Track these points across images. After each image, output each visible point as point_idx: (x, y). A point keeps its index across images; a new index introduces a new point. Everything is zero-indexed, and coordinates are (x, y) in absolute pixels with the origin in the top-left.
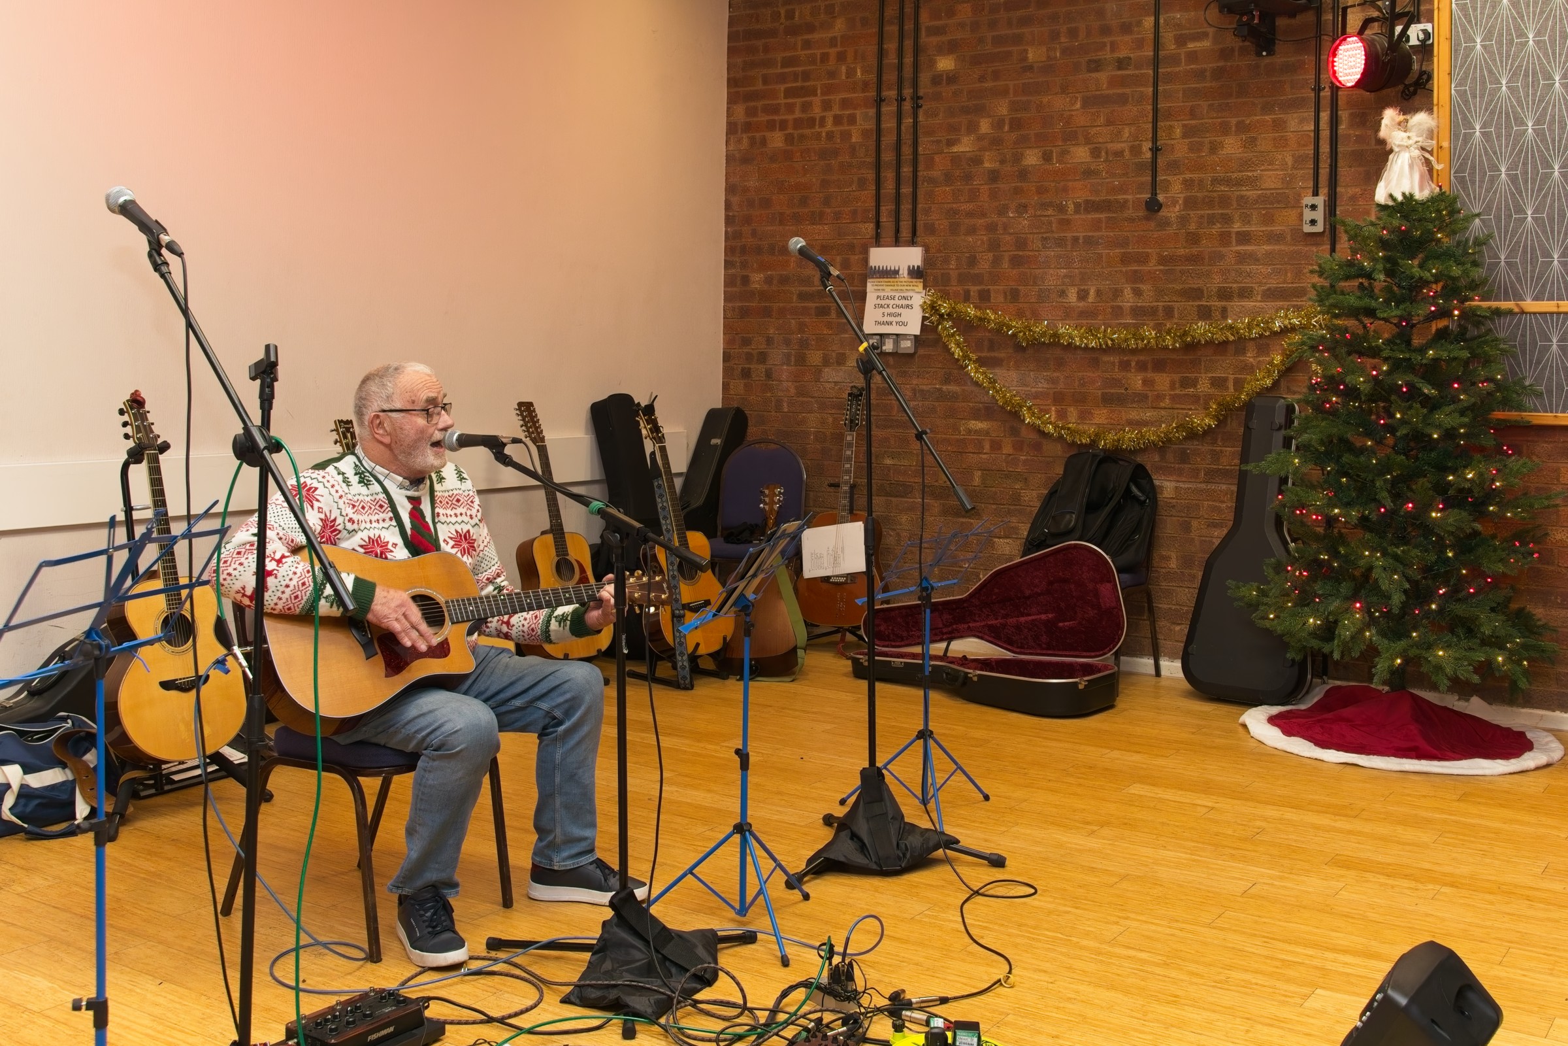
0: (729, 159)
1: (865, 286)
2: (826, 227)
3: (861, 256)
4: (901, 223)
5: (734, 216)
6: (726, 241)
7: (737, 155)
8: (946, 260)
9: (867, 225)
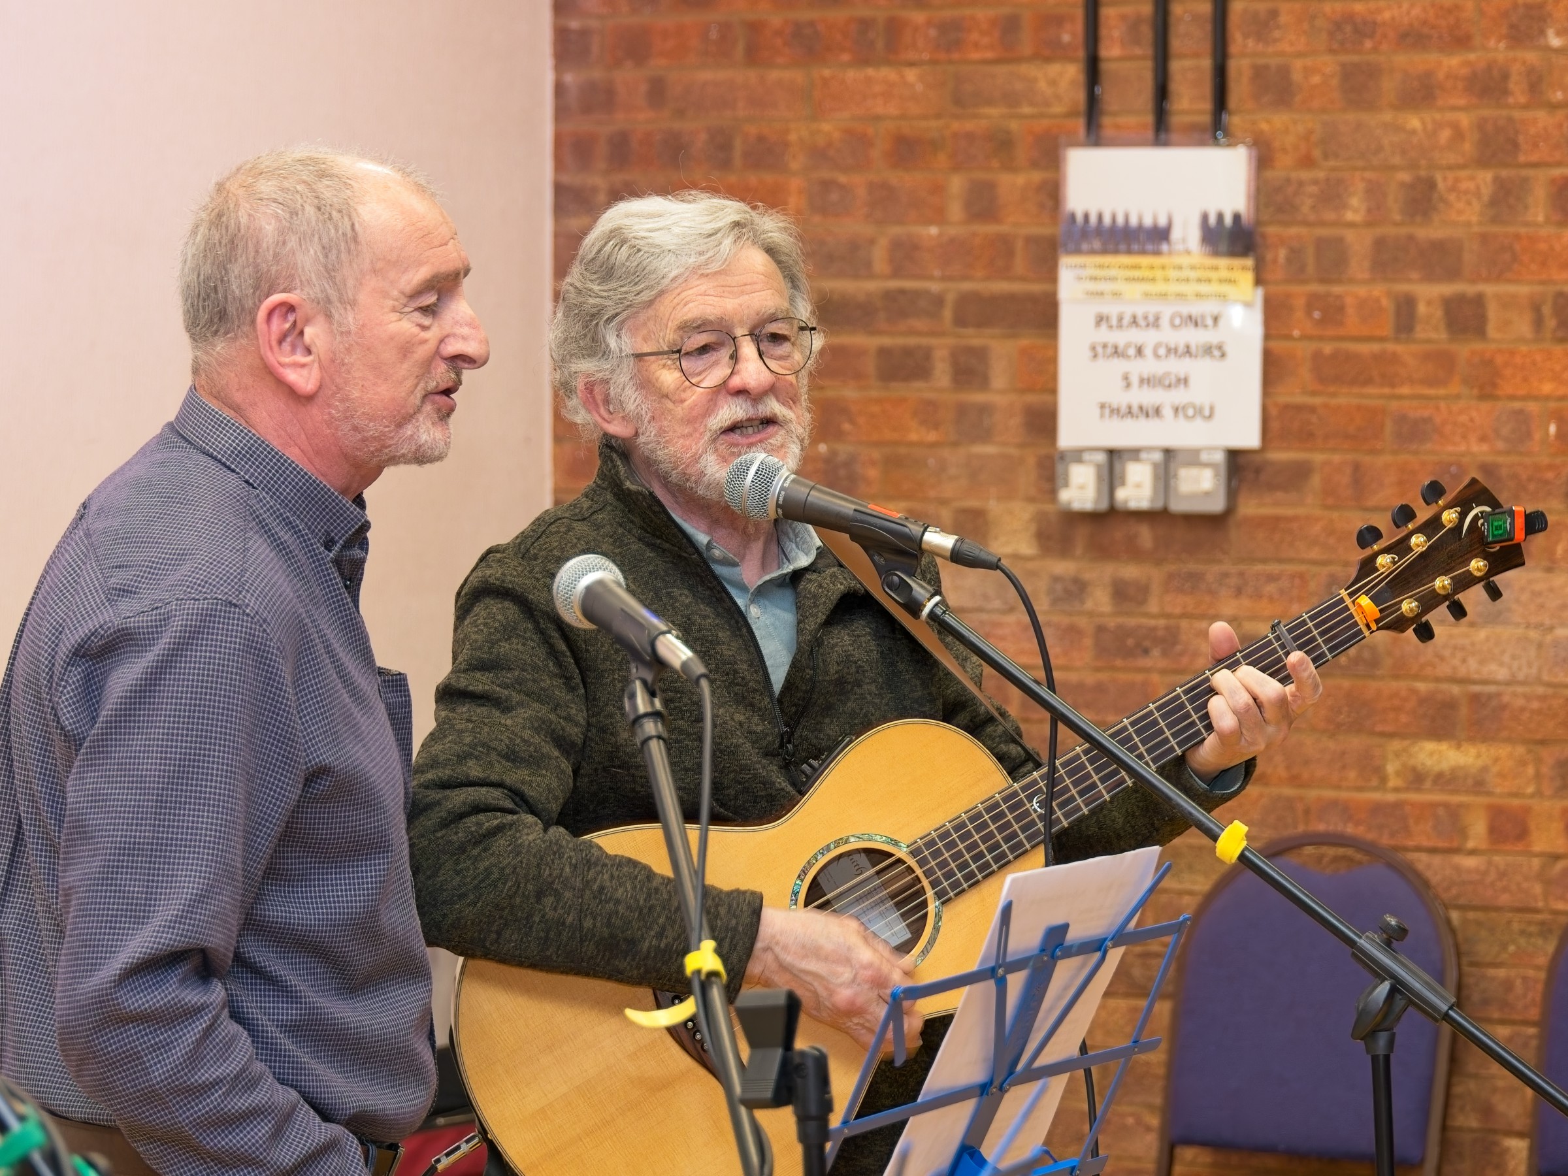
1: (1053, 278)
2: (911, 75)
3: (1037, 176)
4: (1176, 66)
6: (556, 118)
8: (1332, 195)
9: (1054, 69)
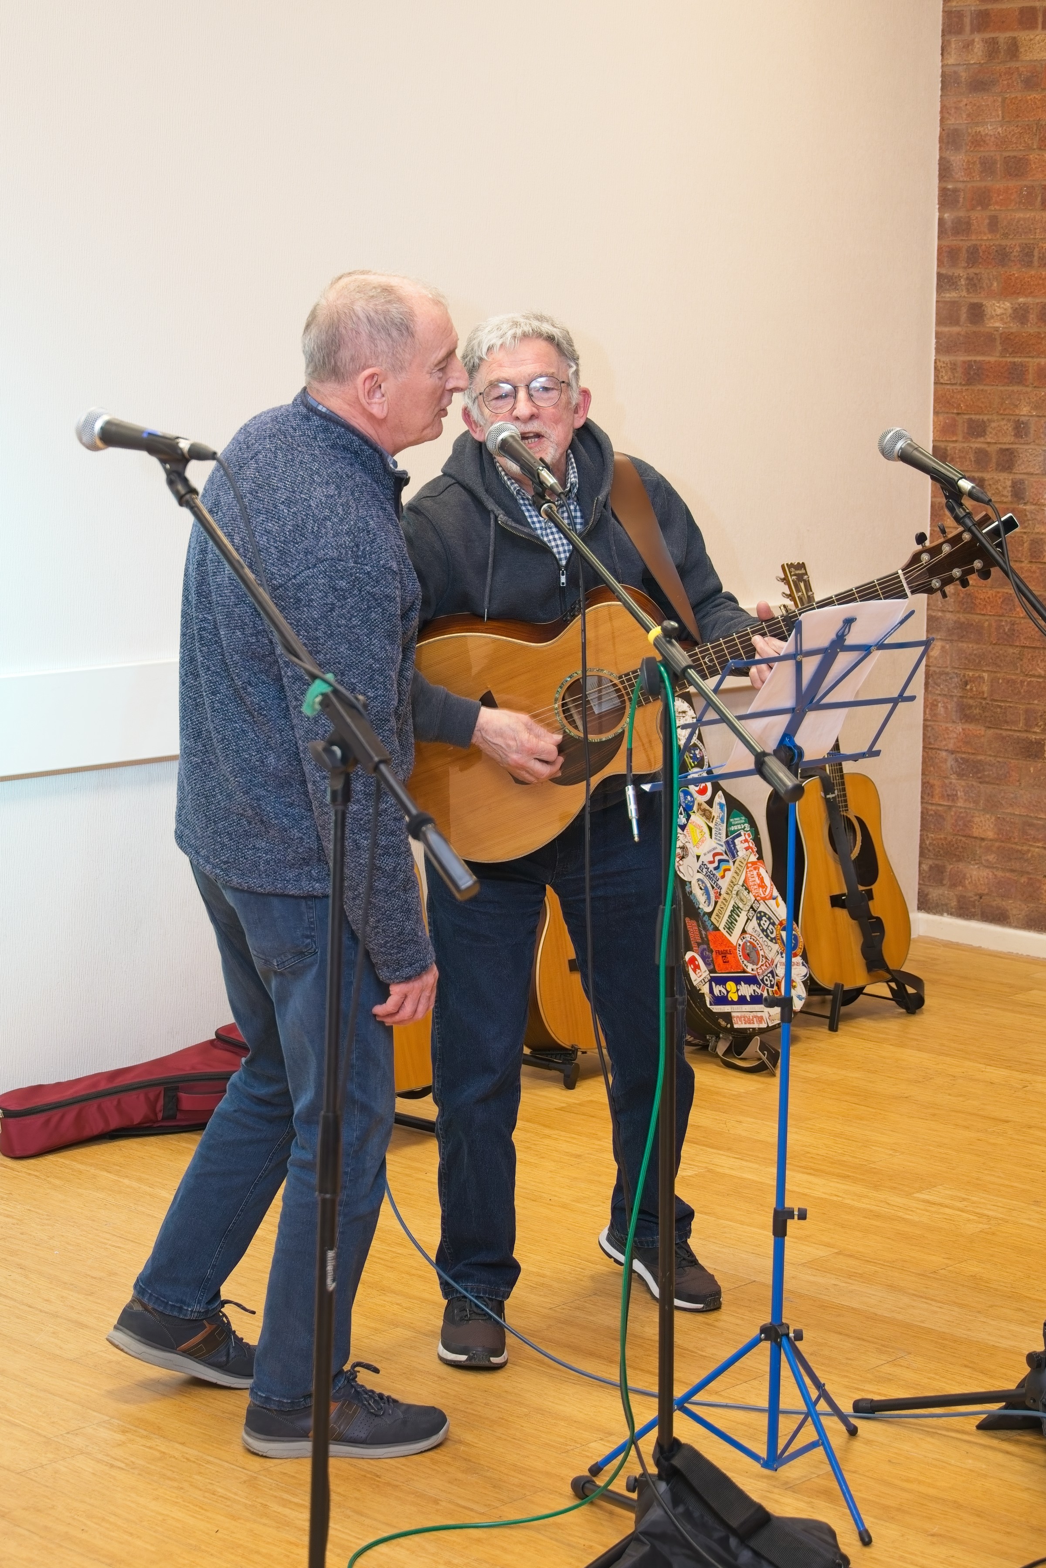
0: (948, 81)
5: (955, 191)
6: (940, 238)
7: (964, 75)
